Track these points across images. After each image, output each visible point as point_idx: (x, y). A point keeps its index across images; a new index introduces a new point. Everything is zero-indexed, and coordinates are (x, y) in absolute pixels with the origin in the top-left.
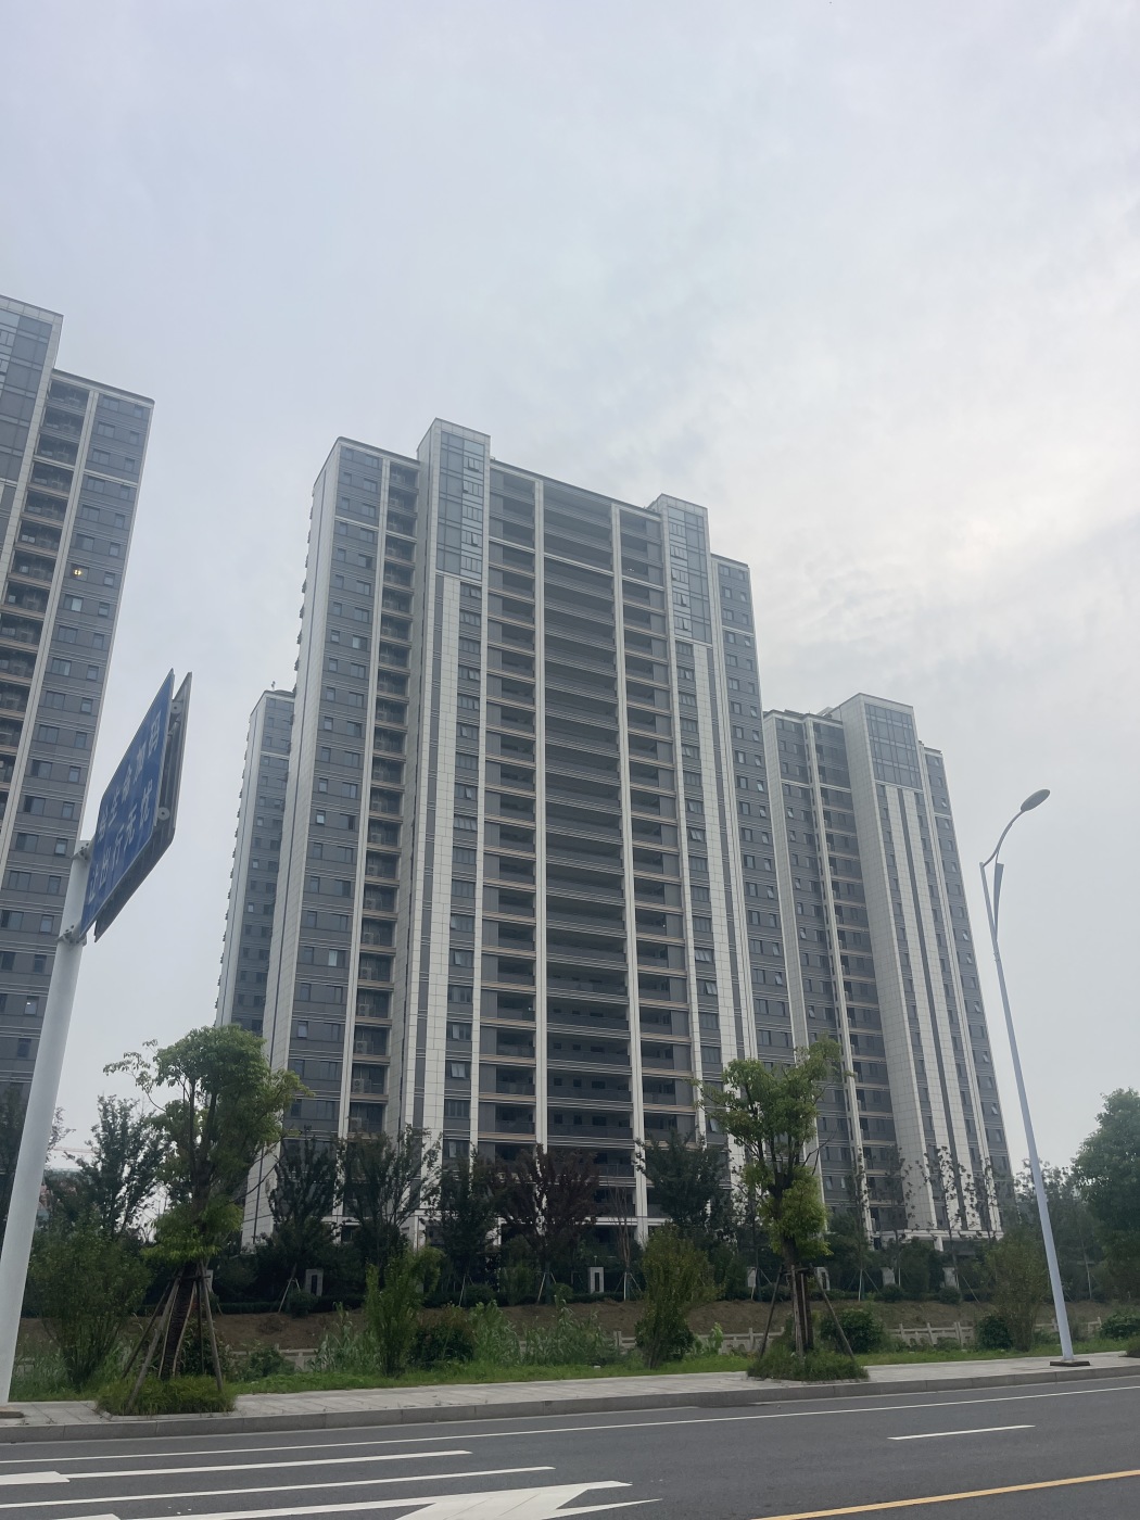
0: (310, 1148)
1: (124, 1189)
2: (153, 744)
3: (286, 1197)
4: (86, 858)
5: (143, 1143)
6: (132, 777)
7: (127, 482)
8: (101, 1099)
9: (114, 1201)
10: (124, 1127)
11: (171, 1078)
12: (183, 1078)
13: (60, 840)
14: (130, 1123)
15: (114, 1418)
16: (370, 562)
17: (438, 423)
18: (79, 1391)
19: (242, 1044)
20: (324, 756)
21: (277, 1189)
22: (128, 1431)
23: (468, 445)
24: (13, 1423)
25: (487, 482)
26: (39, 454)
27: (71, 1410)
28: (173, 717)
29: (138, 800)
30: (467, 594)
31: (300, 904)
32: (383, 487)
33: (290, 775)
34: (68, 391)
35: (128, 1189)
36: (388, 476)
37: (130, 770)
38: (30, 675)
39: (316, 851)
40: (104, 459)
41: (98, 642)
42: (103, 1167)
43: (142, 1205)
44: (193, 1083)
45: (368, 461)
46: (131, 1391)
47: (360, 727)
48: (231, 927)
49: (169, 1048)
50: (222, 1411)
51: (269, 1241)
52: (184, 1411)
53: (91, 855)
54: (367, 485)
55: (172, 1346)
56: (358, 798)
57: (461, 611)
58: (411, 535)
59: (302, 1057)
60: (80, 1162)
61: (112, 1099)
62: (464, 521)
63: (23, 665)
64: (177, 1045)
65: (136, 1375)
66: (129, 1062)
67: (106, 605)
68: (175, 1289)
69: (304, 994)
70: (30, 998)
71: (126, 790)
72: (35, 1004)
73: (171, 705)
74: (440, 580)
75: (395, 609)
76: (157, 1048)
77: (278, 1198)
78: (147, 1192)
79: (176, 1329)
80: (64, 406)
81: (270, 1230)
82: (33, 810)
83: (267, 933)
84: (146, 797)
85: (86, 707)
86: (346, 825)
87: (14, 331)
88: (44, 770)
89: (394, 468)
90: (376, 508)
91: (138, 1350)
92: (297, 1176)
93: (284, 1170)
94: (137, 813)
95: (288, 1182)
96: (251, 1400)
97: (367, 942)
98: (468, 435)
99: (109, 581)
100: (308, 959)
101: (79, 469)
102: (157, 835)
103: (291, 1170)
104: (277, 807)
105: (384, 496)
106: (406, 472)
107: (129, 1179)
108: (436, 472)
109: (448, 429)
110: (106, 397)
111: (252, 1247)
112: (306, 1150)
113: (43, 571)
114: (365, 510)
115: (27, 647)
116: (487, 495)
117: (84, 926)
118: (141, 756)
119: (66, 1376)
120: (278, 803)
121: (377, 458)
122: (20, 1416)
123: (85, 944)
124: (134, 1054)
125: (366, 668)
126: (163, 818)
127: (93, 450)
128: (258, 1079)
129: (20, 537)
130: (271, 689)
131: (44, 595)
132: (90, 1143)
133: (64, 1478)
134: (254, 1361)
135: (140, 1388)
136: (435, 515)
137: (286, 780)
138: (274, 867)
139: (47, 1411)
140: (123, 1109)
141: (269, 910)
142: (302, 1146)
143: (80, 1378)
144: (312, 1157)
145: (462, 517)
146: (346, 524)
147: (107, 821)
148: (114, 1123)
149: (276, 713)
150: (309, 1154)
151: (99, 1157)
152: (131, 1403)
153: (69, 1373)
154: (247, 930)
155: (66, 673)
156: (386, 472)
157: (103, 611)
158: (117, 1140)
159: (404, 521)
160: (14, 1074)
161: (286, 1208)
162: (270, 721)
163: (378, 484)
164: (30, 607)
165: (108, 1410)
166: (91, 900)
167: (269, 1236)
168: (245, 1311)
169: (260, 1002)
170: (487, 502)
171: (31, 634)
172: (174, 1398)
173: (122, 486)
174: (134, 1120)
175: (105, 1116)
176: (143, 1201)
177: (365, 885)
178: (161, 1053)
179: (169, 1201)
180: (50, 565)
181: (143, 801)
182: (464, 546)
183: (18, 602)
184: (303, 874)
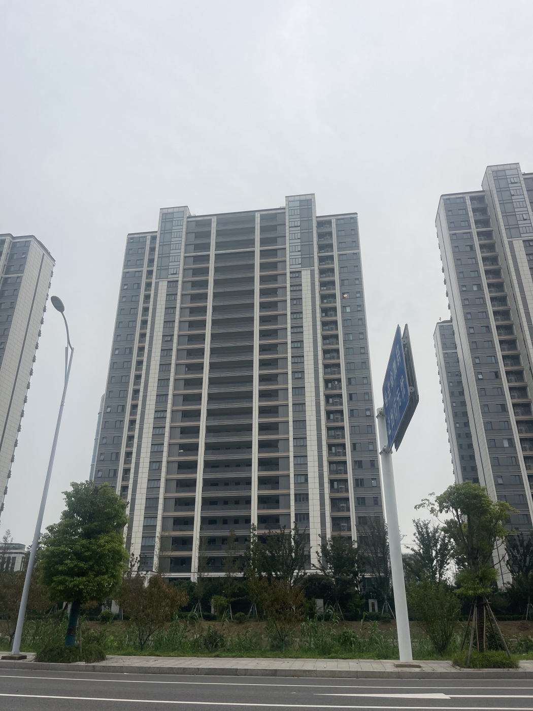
0: (521, 539)
1: (435, 562)
2: (399, 360)
3: (514, 563)
4: (383, 415)
5: (438, 540)
6: (393, 376)
7: (355, 251)
8: (414, 521)
9: (432, 567)
10: (427, 532)
11: (446, 509)
12: (451, 508)
13: (367, 410)
14: (429, 531)
15: (462, 669)
16: (472, 248)
17: (489, 168)
18: (442, 656)
19: (475, 490)
20: (474, 347)
21: (509, 560)
22: (469, 676)
23: (508, 173)
24: (417, 670)
25: (524, 186)
26: (319, 253)
27: (441, 665)
28: (404, 346)
29: (399, 386)
30: (528, 245)
31: (482, 419)
32: (469, 210)
33: (459, 359)
34: (324, 223)
35: (437, 561)
36: (470, 204)
37: (392, 373)
38: (338, 344)
39: (482, 392)
40: (344, 245)
41: (360, 322)
42: (423, 552)
43: (446, 569)
44: (457, 511)
45: (458, 201)
46: (467, 657)
47: (488, 328)
48: (450, 435)
49: (441, 495)
50: (513, 668)
51: (512, 585)
52: (494, 667)
53: (384, 413)
54: (461, 212)
55: (481, 636)
56: (497, 362)
57: (527, 255)
58: (489, 227)
59: (504, 493)
60: (413, 550)
61: (419, 520)
62: (516, 210)
63: (334, 340)
64: (444, 494)
65: (467, 648)
66: (425, 504)
67: (359, 306)
68: (475, 610)
69: (496, 463)
70: (373, 479)
71: (392, 383)
72: (375, 482)
73: (402, 341)
74: (511, 244)
75: (490, 265)
76: (435, 496)
77: (511, 564)
78: (446, 562)
79: (481, 628)
80: (324, 230)
81: (511, 581)
82: (353, 399)
83: (469, 435)
84: (402, 384)
85: (362, 351)
86: (494, 377)
87: (299, 208)
88: (353, 381)
89: (472, 199)
90: (468, 221)
91: (465, 638)
92: (518, 552)
93: (510, 550)
94: (400, 391)
95: (514, 556)
96: (526, 663)
97: (522, 433)
98: (506, 167)
99: (358, 295)
100: (493, 445)
101: (335, 253)
102: (411, 399)
103: (514, 550)
104: (457, 375)
105: (471, 214)
106: (479, 199)
107: (436, 557)
108: (495, 192)
109: (495, 169)
110: (338, 219)
111: (504, 589)
112: (520, 540)
113: (332, 300)
114: (463, 224)
115: (333, 332)
116: (525, 193)
117: (390, 446)
118: (394, 365)
119: (435, 649)
120: (457, 373)
121: (462, 198)
122: (419, 667)
123: (392, 453)
124: (426, 500)
125: (483, 298)
126: (412, 391)
127: (339, 243)
128: (488, 506)
129: (321, 288)
130: (439, 321)
131: (335, 309)
132: (414, 541)
133: (448, 697)
134: (521, 645)
135: (471, 655)
136: (499, 213)
137: (458, 362)
138: (464, 404)
139: (430, 665)
140: (425, 525)
141: (467, 424)
142: (517, 538)
143: (441, 650)
144: (523, 543)
145: (514, 208)
146: (455, 234)
147: (388, 397)
148: (422, 531)
149: (445, 331)
150: (522, 542)
151: (420, 547)
152: (468, 662)
153: (435, 647)
154: (459, 436)
155: (351, 339)
156: (468, 202)
157: (359, 309)
158: (426, 539)
159: (484, 221)
160: (375, 513)
161: (516, 569)
162: (443, 336)
163: (466, 209)
164: (331, 316)
165: (459, 666)
166: (390, 433)
167: (511, 583)
168: (509, 619)
169: (474, 469)
170: (526, 196)
171: (334, 326)
172: (488, 660)
173: (354, 254)
174: (431, 530)
175: (418, 528)
176: (445, 567)
177: (513, 404)
178: (438, 498)
179: (457, 567)
180: (334, 296)
181: (401, 386)
182: (519, 222)
183: (326, 315)
184: (479, 405)
